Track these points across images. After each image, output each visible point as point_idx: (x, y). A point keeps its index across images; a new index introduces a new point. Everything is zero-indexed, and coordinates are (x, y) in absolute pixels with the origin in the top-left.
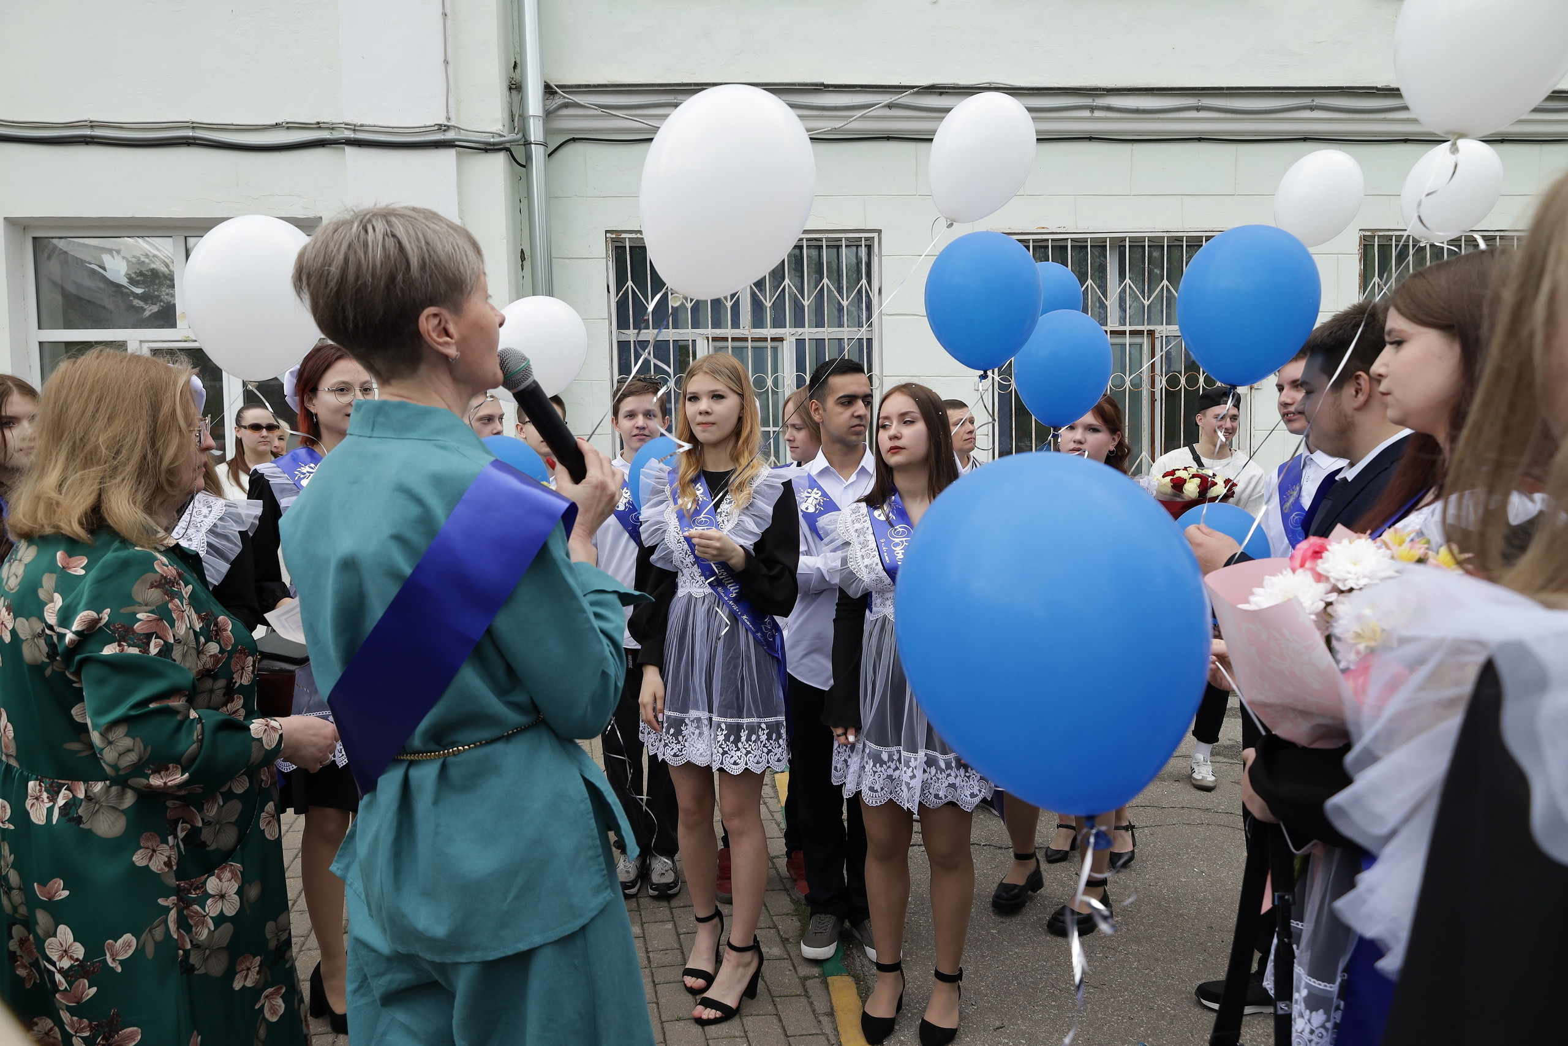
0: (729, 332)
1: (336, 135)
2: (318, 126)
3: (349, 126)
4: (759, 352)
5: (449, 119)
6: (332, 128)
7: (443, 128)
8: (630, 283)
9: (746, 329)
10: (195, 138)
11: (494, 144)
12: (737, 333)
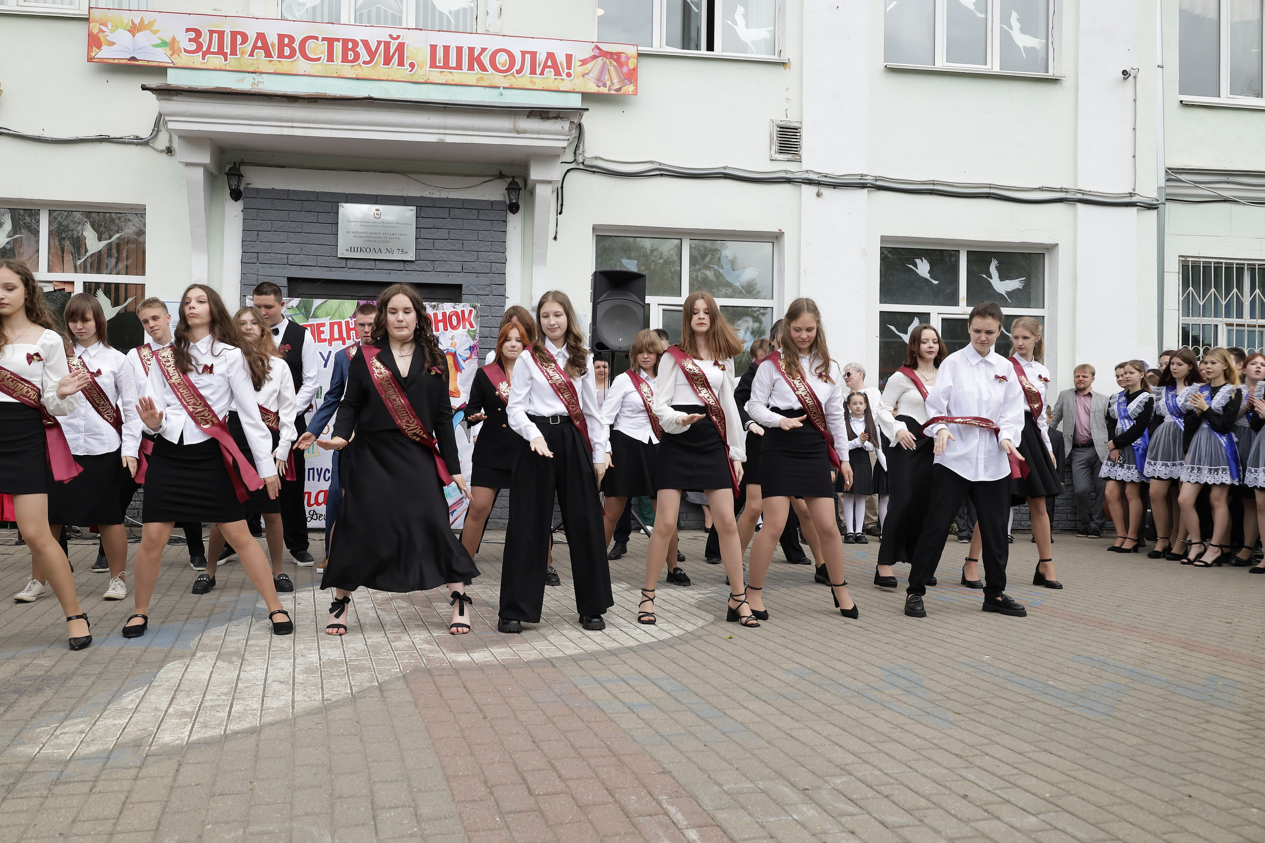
0: (1235, 320)
1: (1069, 196)
2: (1061, 190)
3: (1080, 191)
4: (1251, 333)
5: (1134, 190)
6: (1066, 191)
7: (1131, 195)
8: (1191, 288)
9: (1247, 320)
10: (990, 194)
11: (1152, 205)
12: (1240, 321)
